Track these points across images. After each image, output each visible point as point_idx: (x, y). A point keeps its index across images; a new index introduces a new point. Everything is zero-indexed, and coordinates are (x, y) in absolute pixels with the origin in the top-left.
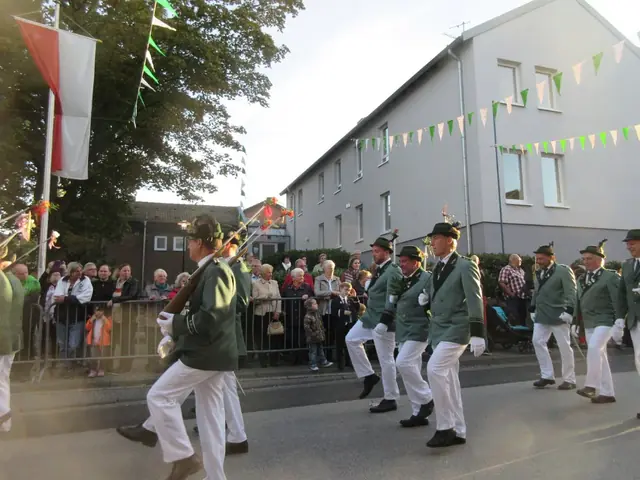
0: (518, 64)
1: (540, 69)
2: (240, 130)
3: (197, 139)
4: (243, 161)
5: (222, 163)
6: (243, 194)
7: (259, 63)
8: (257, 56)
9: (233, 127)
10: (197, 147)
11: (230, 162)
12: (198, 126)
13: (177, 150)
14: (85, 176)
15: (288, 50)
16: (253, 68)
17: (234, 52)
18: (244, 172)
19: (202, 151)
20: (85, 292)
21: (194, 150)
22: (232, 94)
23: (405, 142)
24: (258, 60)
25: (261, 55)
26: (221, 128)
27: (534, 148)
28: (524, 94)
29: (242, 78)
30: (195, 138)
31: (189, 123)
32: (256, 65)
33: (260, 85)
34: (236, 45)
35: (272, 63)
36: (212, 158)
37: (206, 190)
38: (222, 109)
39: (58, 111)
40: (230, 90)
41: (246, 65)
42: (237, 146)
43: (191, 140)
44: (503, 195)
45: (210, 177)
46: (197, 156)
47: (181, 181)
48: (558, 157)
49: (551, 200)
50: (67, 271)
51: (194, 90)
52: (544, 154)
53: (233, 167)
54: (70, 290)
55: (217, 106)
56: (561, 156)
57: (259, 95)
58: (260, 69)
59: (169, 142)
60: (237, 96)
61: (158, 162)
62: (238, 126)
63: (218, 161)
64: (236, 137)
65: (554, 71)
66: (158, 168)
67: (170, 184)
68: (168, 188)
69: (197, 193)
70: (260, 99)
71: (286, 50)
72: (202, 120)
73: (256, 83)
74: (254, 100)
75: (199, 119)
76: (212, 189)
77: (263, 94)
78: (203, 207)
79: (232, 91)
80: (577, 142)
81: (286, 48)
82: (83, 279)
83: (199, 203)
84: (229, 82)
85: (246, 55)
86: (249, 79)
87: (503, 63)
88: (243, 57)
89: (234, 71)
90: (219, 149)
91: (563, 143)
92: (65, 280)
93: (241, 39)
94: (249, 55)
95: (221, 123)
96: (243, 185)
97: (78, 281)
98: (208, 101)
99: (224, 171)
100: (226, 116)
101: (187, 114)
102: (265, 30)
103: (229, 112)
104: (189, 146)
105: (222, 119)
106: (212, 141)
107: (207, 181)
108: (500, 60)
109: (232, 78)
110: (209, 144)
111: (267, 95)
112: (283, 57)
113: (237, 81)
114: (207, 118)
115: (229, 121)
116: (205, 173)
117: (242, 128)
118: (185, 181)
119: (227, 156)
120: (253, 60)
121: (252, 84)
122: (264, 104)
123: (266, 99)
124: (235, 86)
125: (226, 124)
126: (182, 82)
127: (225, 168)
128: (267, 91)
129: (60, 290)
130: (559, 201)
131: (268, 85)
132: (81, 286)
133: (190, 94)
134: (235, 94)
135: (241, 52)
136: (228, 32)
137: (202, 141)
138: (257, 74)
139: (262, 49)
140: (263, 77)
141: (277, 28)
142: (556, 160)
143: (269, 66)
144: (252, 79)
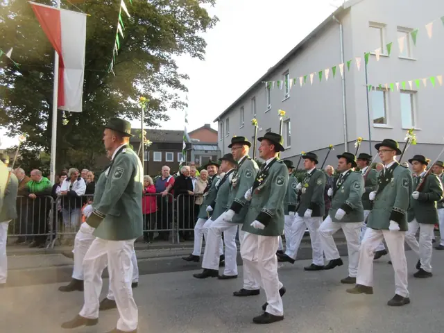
0: (384, 25)
1: (401, 29)
2: (185, 77)
3: (156, 84)
4: (187, 98)
5: (173, 100)
6: (186, 121)
7: (198, 29)
8: (197, 25)
9: (180, 75)
10: (155, 89)
11: (178, 100)
12: (156, 75)
13: (142, 92)
14: (80, 110)
15: (218, 19)
16: (194, 33)
17: (180, 22)
18: (187, 106)
19: (160, 92)
20: (81, 188)
21: (153, 91)
22: (179, 52)
23: (301, 84)
24: (197, 27)
25: (199, 24)
26: (172, 75)
27: (395, 86)
28: (389, 47)
29: (186, 40)
30: (155, 83)
31: (150, 72)
32: (196, 31)
33: (198, 45)
34: (182, 17)
35: (207, 29)
36: (166, 97)
37: (162, 119)
38: (172, 62)
39: (61, 66)
40: (177, 49)
41: (189, 31)
42: (183, 88)
43: (151, 84)
44: (372, 122)
45: (165, 110)
46: (156, 95)
47: (145, 113)
48: (412, 93)
49: (407, 124)
50: (69, 174)
51: (153, 49)
52: (402, 91)
53: (180, 103)
54: (71, 187)
55: (169, 61)
56: (415, 92)
57: (198, 52)
58: (199, 33)
59: (137, 86)
60: (183, 53)
61: (130, 100)
62: (184, 74)
63: (170, 99)
64: (182, 82)
65: (411, 29)
66: (130, 104)
67: (138, 115)
68: (136, 118)
69: (156, 121)
70: (198, 55)
71: (216, 19)
72: (159, 71)
73: (196, 43)
74: (195, 55)
75: (157, 70)
76: (166, 118)
77: (201, 51)
78: (160, 130)
79: (180, 49)
80: (428, 82)
82: (79, 179)
83: (158, 128)
84: (177, 43)
85: (189, 24)
86: (191, 41)
87: (373, 25)
88: (187, 25)
89: (181, 35)
90: (170, 90)
91: (417, 82)
92: (68, 180)
93: (185, 13)
94: (191, 24)
95: (172, 72)
96: (186, 115)
97: (76, 181)
98: (162, 57)
99: (174, 106)
100: (175, 67)
101: (149, 66)
102: (202, 5)
103: (177, 65)
104: (150, 89)
105: (173, 69)
106: (166, 85)
107: (163, 113)
108: (370, 23)
109: (179, 41)
110: (164, 87)
111: (203, 51)
112: (215, 25)
113: (183, 43)
114: (162, 68)
115: (179, 71)
116: (162, 107)
117: (186, 75)
118: (148, 112)
119: (176, 95)
120: (194, 27)
121: (193, 44)
122: (201, 58)
123: (201, 53)
124: (182, 46)
125: (175, 73)
126: (145, 44)
127: (175, 103)
128: (204, 49)
129: (64, 187)
130: (413, 125)
131: (204, 45)
132: (78, 184)
133: (151, 52)
134: (181, 52)
135: (185, 22)
136: (176, 8)
137: (159, 85)
138: (196, 37)
139: (200, 19)
140: (201, 39)
141: (210, 4)
142: (411, 95)
143: (205, 31)
144: (193, 40)
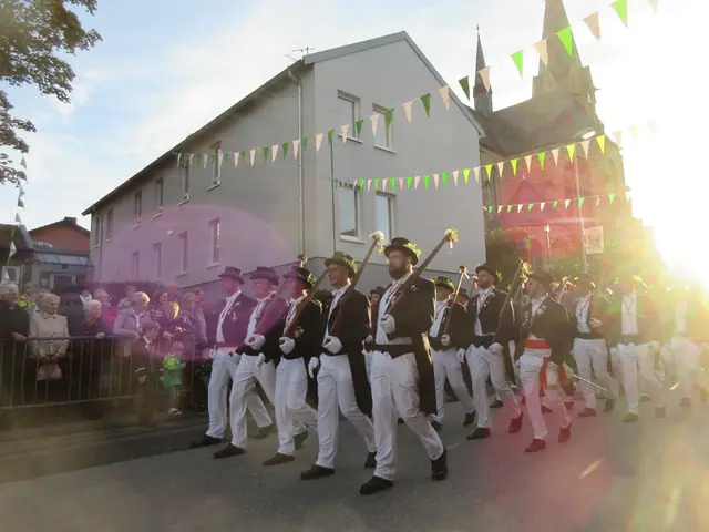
0: (358, 99)
1: (377, 108)
2: (28, 127)
4: (23, 163)
6: (20, 204)
7: (58, 46)
9: (15, 121)
11: (9, 165)
15: (99, 37)
16: (50, 50)
17: (21, 25)
18: (22, 175)
22: (15, 78)
24: (57, 42)
25: (62, 37)
29: (31, 60)
32: (54, 48)
33: (57, 74)
34: (25, 18)
35: (77, 49)
40: (14, 73)
41: (39, 45)
42: (22, 147)
44: (338, 230)
48: (390, 197)
52: (379, 193)
53: (15, 172)
56: (394, 196)
57: (57, 86)
58: (59, 53)
60: (25, 82)
62: (24, 119)
64: (20, 134)
70: (57, 91)
71: (95, 36)
73: (53, 70)
74: (49, 91)
77: (62, 85)
79: (19, 75)
80: (405, 183)
81: (96, 34)
84: (13, 63)
85: (41, 33)
86: (44, 63)
87: (343, 95)
88: (36, 35)
89: (22, 50)
94: (44, 32)
96: (22, 193)
100: (7, 106)
102: (68, 6)
103: (10, 100)
108: (340, 92)
109: (17, 59)
111: (68, 87)
112: (92, 45)
113: (25, 63)
115: (12, 114)
117: (29, 123)
119: (5, 156)
120: (50, 41)
121: (46, 71)
122: (62, 97)
123: (67, 92)
124: (22, 70)
125: (5, 115)
128: (69, 83)
131: (69, 74)
134: (21, 80)
135: (32, 29)
138: (53, 59)
139: (63, 29)
140: (63, 65)
141: (85, 7)
142: (389, 200)
143: (73, 52)
144: (48, 63)
